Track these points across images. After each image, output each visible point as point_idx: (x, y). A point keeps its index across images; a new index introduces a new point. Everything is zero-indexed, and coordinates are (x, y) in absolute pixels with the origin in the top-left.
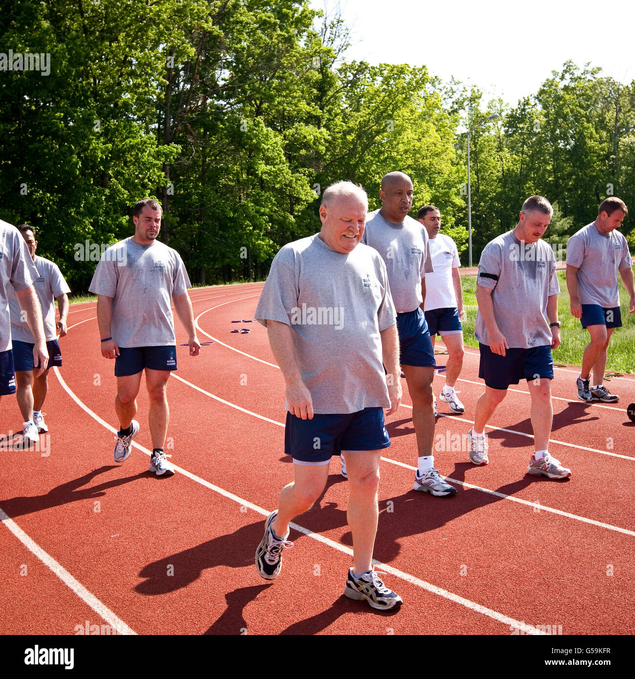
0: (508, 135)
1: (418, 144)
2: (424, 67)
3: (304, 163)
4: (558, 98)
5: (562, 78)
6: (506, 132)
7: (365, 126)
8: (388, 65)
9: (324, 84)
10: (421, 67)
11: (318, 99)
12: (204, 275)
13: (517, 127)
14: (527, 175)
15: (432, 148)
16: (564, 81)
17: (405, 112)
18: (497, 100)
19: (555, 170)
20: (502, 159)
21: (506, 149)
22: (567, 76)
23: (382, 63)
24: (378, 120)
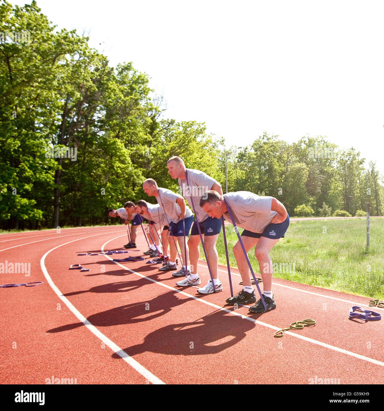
0: (238, 162)
1: (200, 160)
2: (204, 123)
3: (140, 165)
4: (261, 147)
5: (263, 139)
6: (238, 160)
7: (174, 149)
8: (185, 122)
9: (153, 127)
10: (203, 123)
11: (151, 133)
12: (80, 221)
13: (243, 159)
14: (247, 180)
15: (207, 162)
16: (264, 140)
17: (194, 143)
18: (234, 146)
19: (260, 179)
20: (236, 172)
21: (238, 168)
22: (265, 138)
23: (183, 121)
24: (180, 147)
